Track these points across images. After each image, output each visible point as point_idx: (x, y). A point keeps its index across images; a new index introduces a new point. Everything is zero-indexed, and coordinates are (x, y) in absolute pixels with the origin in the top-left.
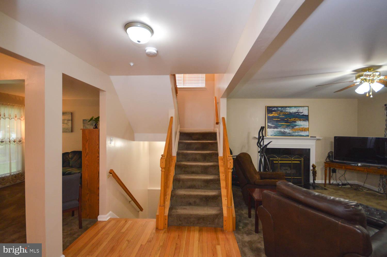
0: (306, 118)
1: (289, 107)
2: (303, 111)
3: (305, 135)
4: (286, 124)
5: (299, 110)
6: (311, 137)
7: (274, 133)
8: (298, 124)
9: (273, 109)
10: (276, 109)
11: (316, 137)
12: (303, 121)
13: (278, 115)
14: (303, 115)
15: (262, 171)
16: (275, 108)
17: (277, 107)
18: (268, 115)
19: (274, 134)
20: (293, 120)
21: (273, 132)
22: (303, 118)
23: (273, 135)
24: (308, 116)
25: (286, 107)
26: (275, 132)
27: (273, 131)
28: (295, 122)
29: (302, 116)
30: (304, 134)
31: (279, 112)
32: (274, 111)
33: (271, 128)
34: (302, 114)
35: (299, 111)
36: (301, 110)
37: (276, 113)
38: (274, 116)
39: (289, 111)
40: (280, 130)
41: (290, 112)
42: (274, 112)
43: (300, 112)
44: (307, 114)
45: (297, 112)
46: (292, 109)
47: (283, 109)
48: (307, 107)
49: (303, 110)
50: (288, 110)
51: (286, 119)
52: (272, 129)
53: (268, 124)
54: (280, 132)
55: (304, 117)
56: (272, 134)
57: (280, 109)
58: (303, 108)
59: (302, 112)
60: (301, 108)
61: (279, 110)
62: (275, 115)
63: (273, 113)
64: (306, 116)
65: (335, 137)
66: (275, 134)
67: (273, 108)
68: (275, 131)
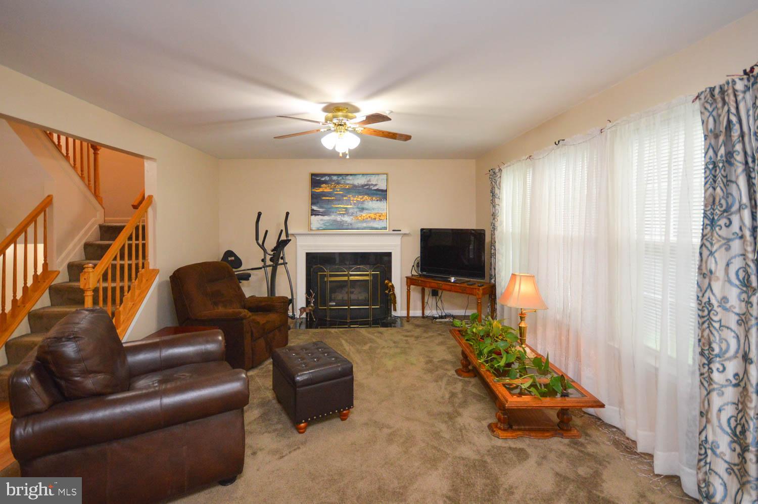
0: (382, 194)
1: (351, 175)
2: (378, 182)
3: (379, 227)
4: (346, 206)
5: (370, 181)
6: (393, 231)
7: (323, 224)
8: (367, 207)
9: (323, 179)
10: (327, 178)
11: (400, 231)
12: (377, 200)
13: (331, 190)
14: (378, 190)
16: (327, 177)
17: (329, 175)
18: (313, 190)
19: (322, 226)
20: (359, 199)
21: (322, 222)
22: (377, 194)
23: (321, 227)
24: (386, 191)
25: (348, 175)
26: (326, 221)
27: (322, 220)
28: (363, 203)
29: (375, 192)
30: (378, 224)
31: (333, 183)
32: (325, 182)
33: (318, 215)
34: (375, 188)
35: (370, 183)
36: (374, 180)
37: (329, 186)
38: (323, 192)
39: (351, 182)
40: (334, 219)
41: (353, 184)
42: (324, 185)
43: (372, 185)
44: (385, 188)
45: (366, 183)
46: (358, 178)
47: (341, 178)
48: (386, 176)
49: (377, 180)
50: (350, 180)
51: (346, 198)
52: (320, 216)
53: (312, 207)
54: (335, 221)
55: (380, 193)
56: (318, 226)
57: (335, 178)
58: (377, 176)
59: (376, 185)
60: (374, 176)
61: (334, 181)
62: (326, 191)
63: (322, 186)
64: (382, 191)
65: (422, 230)
66: (325, 225)
67: (322, 177)
68: (324, 220)
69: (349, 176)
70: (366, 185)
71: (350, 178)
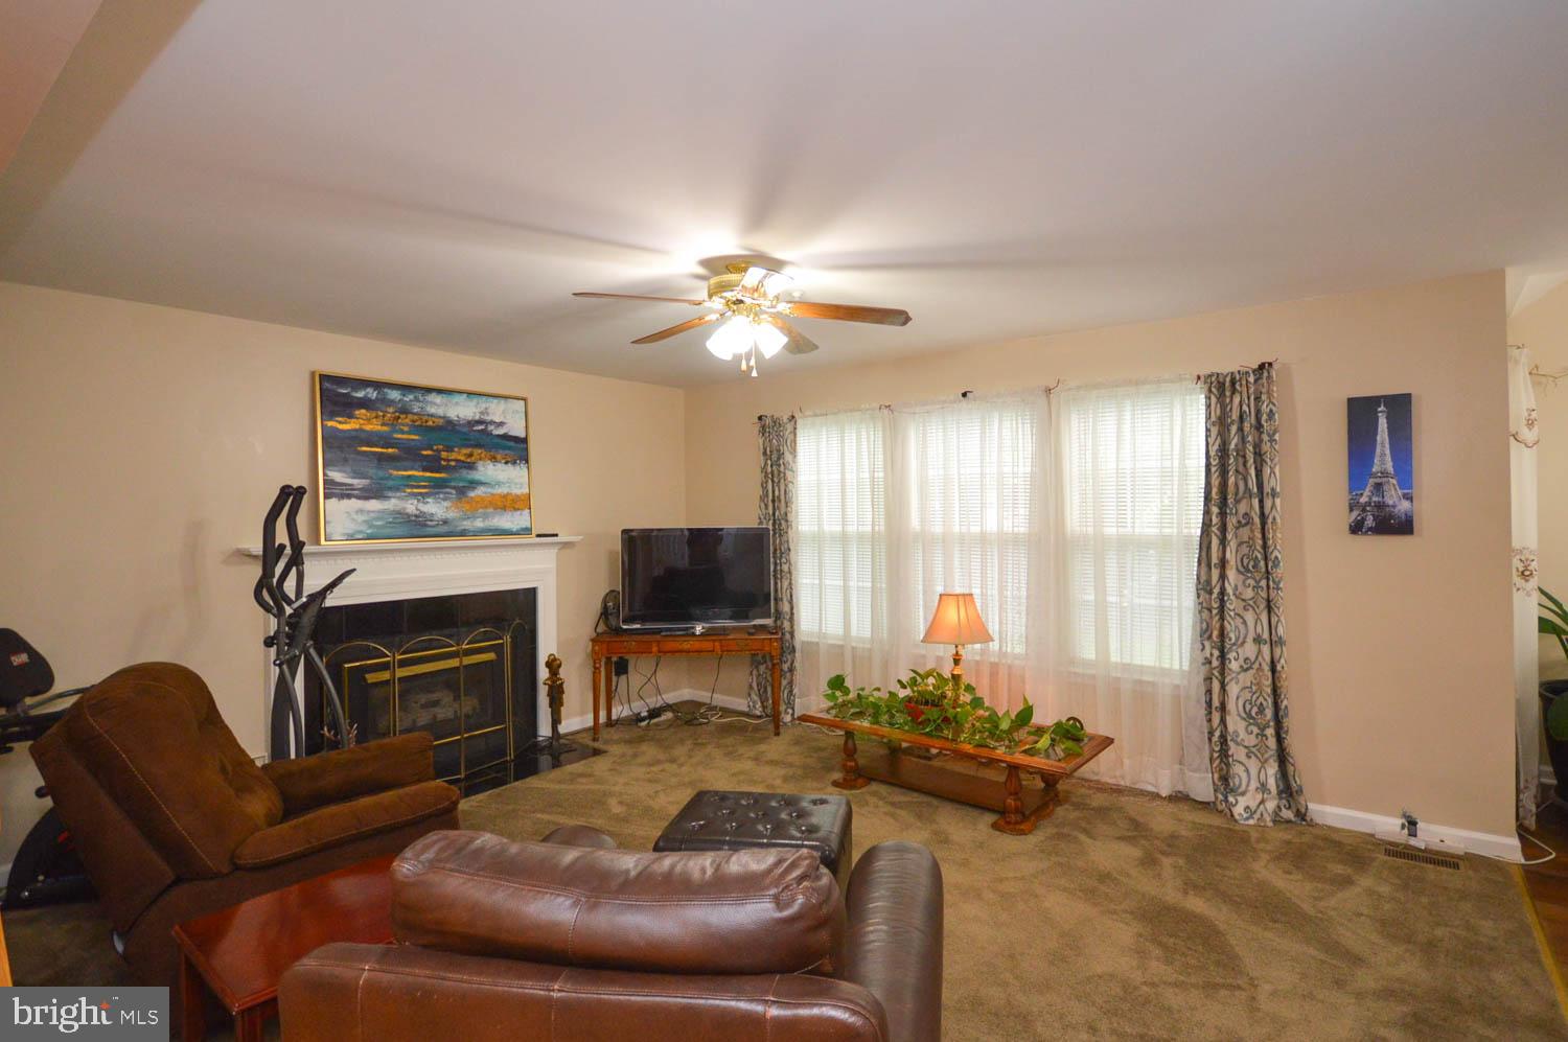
0: (516, 449)
1: (440, 391)
2: (505, 417)
3: (515, 527)
4: (428, 474)
5: (488, 414)
6: (539, 536)
7: (365, 521)
8: (483, 479)
9: (360, 394)
10: (372, 394)
11: (556, 535)
12: (506, 463)
13: (385, 428)
14: (505, 437)
15: (293, 756)
16: (370, 390)
17: (378, 385)
18: (330, 424)
19: (363, 528)
20: (462, 458)
21: (361, 518)
22: (505, 448)
23: (360, 532)
24: (525, 441)
25: (429, 390)
26: (372, 515)
27: (361, 511)
28: (471, 466)
29: (499, 441)
30: (512, 522)
31: (391, 410)
32: (365, 404)
33: (349, 496)
34: (501, 431)
35: (488, 418)
36: (496, 411)
37: (376, 417)
38: (361, 430)
39: (440, 412)
40: (397, 508)
41: (444, 417)
42: (363, 411)
43: (492, 422)
44: (523, 435)
45: (477, 418)
46: (457, 403)
47: (411, 397)
48: (522, 403)
49: (504, 412)
50: (435, 404)
51: (429, 452)
52: (353, 500)
53: (328, 472)
54: (400, 513)
55: (512, 444)
56: (351, 527)
57: (394, 395)
58: (502, 401)
59: (501, 424)
60: (495, 401)
61: (391, 403)
62: (368, 428)
63: (357, 412)
64: (516, 439)
65: (625, 532)
66: (370, 527)
67: (355, 389)
68: (369, 512)
69: (434, 394)
70: (480, 422)
71: (437, 399)
